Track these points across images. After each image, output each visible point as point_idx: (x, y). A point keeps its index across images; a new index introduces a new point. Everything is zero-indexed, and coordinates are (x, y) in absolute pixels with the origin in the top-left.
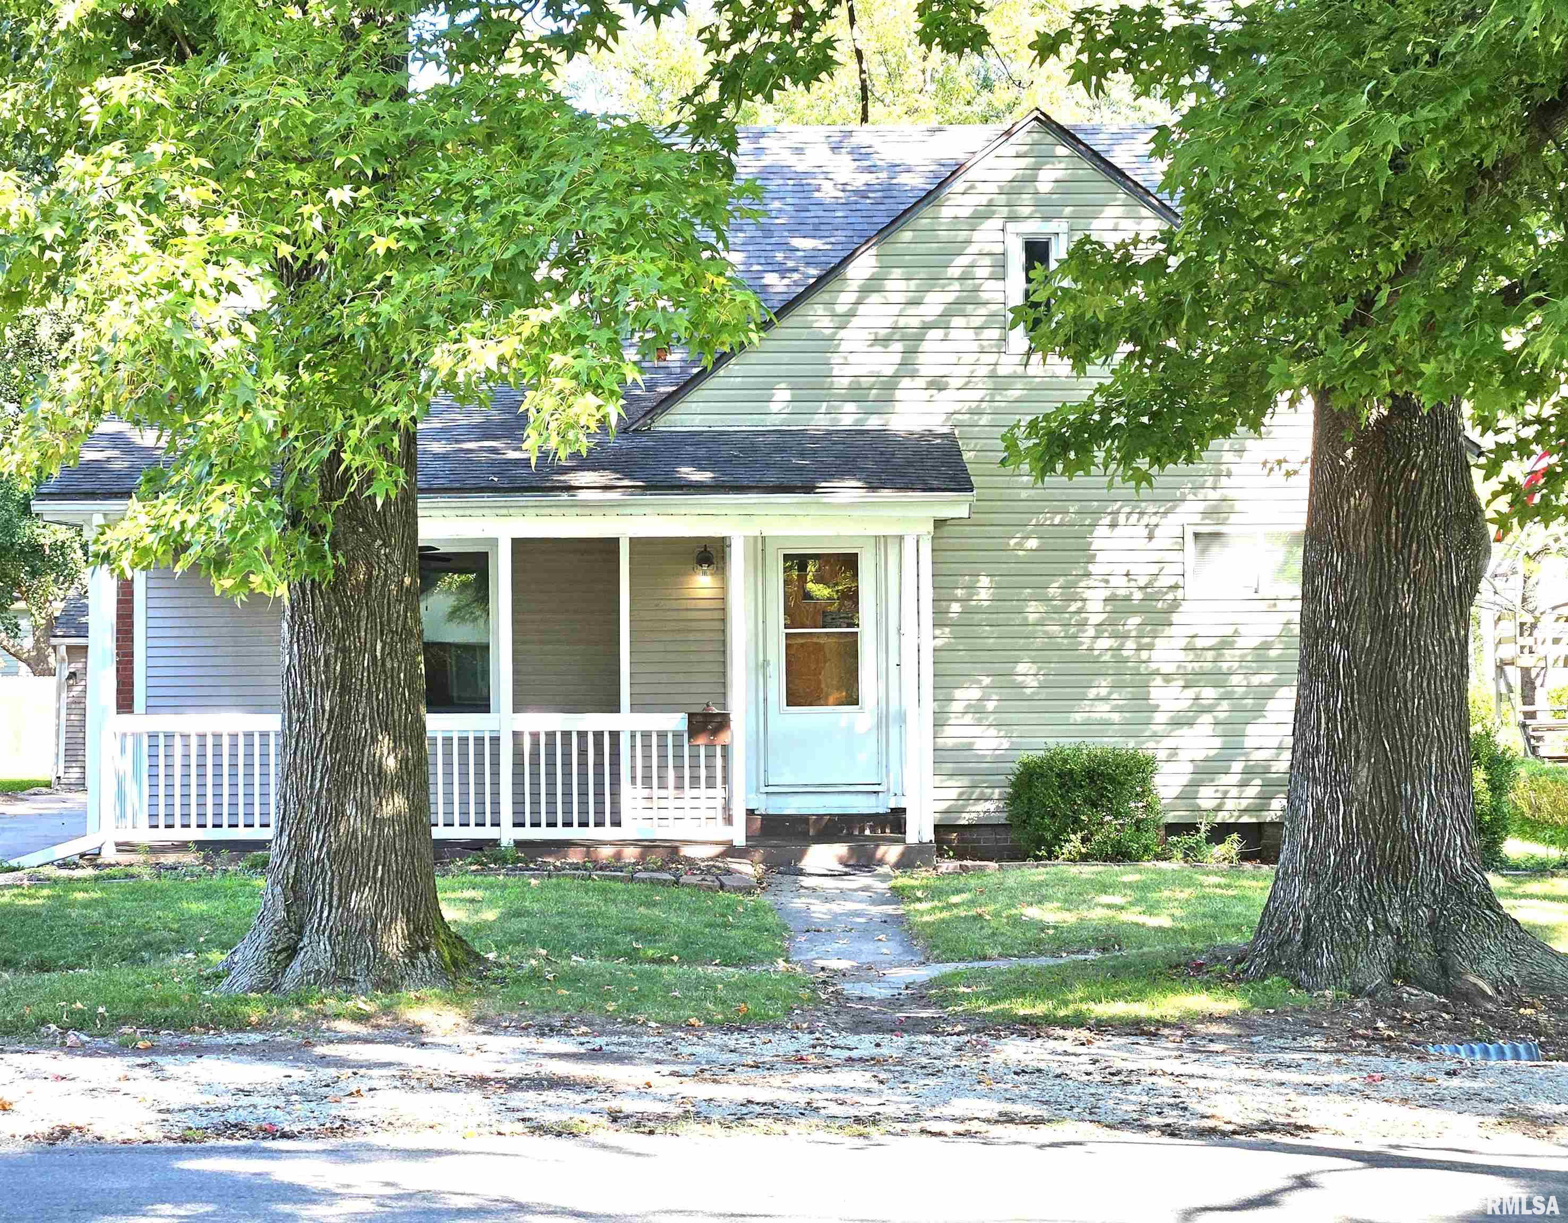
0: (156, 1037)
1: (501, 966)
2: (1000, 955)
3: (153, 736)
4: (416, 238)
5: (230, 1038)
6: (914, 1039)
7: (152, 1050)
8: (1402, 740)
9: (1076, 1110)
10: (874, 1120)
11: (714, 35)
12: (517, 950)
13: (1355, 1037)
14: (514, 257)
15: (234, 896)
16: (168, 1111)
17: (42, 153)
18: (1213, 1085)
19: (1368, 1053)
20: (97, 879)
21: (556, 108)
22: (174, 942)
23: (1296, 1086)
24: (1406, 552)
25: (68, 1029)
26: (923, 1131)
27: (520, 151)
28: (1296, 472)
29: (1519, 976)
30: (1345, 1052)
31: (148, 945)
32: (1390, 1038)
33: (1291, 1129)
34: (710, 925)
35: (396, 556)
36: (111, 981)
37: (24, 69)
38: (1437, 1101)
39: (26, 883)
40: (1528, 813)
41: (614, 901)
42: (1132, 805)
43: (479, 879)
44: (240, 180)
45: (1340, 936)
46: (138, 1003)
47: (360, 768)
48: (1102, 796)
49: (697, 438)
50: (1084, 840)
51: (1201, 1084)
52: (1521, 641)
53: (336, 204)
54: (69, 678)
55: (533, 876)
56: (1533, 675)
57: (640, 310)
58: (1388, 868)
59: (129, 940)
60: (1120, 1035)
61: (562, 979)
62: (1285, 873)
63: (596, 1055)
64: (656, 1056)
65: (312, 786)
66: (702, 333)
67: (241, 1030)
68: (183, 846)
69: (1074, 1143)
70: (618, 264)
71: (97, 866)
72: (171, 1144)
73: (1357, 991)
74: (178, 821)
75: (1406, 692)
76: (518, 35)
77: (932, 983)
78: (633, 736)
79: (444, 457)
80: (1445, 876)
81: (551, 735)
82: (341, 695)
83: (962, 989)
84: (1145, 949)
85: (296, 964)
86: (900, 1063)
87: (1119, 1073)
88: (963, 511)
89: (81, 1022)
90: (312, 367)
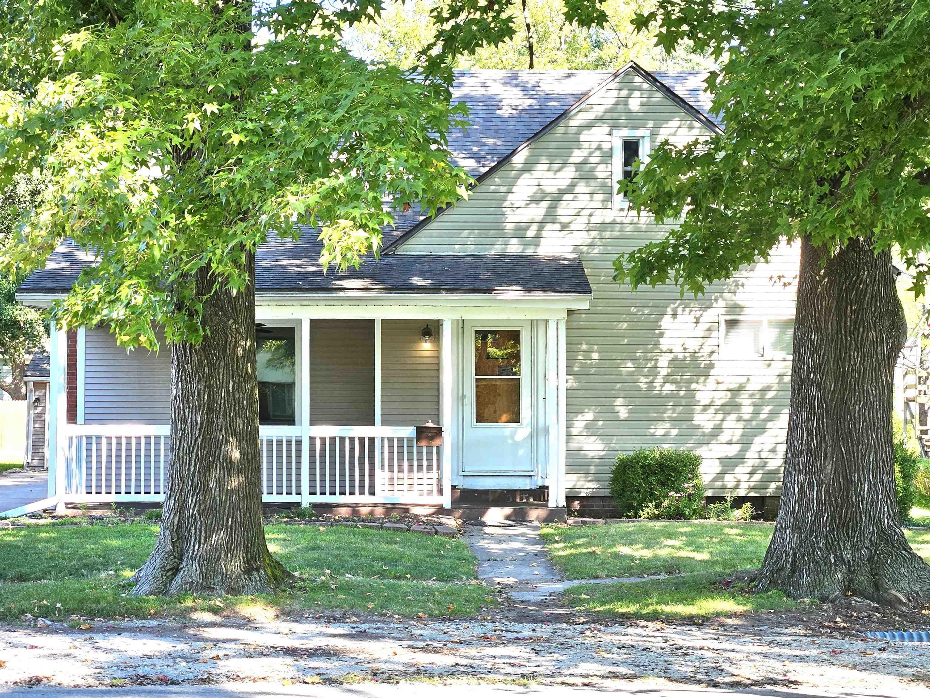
0: (92, 622)
1: (303, 580)
2: (606, 576)
3: (89, 438)
4: (258, 135)
5: (137, 623)
6: (555, 626)
7: (90, 630)
8: (853, 446)
9: (656, 671)
10: (533, 676)
11: (440, 13)
12: (313, 571)
13: (823, 627)
14: (316, 147)
15: (138, 536)
16: (101, 668)
17: (26, 80)
18: (739, 656)
19: (832, 637)
20: (54, 525)
21: (344, 57)
22: (101, 564)
23: (789, 657)
24: (856, 333)
25: (38, 617)
26: (563, 683)
27: (321, 83)
28: (789, 284)
29: (922, 591)
30: (817, 636)
31: (86, 566)
32: (844, 628)
33: (786, 683)
34: (429, 556)
35: (242, 330)
36: (65, 588)
37: (16, 29)
38: (873, 667)
39: (11, 527)
40: (923, 492)
41: (371, 541)
42: (686, 485)
43: (288, 526)
44: (149, 98)
45: (814, 566)
46: (81, 601)
47: (218, 458)
48: (668, 479)
49: (423, 259)
50: (657, 507)
51: (731, 655)
52: (919, 387)
53: (209, 113)
54: (35, 401)
55: (321, 525)
56: (926, 408)
57: (393, 180)
58: (843, 524)
59: (74, 562)
60: (680, 625)
61: (340, 588)
62: (781, 527)
63: (362, 635)
64: (399, 635)
65: (189, 470)
66: (429, 195)
67: (144, 618)
68: (107, 505)
69: (656, 691)
70: (380, 152)
71: (53, 517)
72: (104, 688)
73: (824, 599)
74: (104, 490)
75: (855, 418)
76: (320, 12)
77: (565, 593)
78: (382, 439)
79: (268, 269)
80: (878, 530)
81: (333, 439)
82: (207, 414)
83: (584, 596)
84: (696, 573)
85: (178, 579)
86: (548, 641)
87: (681, 648)
88: (585, 306)
89: (46, 613)
90: (193, 213)
